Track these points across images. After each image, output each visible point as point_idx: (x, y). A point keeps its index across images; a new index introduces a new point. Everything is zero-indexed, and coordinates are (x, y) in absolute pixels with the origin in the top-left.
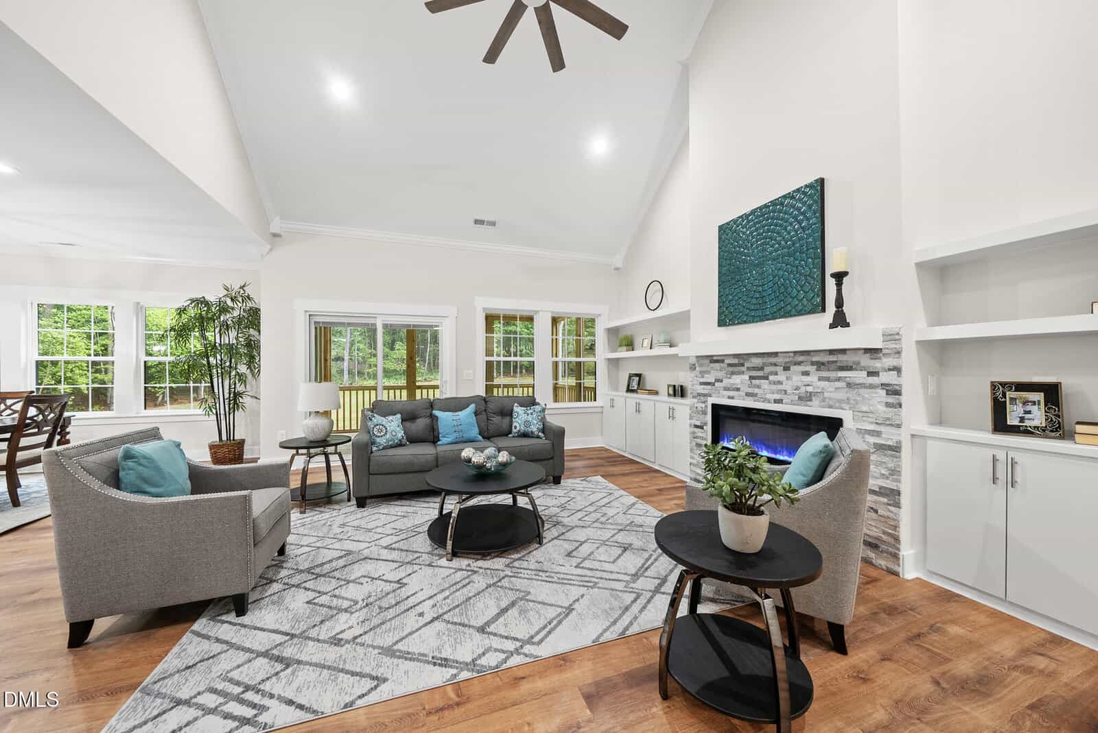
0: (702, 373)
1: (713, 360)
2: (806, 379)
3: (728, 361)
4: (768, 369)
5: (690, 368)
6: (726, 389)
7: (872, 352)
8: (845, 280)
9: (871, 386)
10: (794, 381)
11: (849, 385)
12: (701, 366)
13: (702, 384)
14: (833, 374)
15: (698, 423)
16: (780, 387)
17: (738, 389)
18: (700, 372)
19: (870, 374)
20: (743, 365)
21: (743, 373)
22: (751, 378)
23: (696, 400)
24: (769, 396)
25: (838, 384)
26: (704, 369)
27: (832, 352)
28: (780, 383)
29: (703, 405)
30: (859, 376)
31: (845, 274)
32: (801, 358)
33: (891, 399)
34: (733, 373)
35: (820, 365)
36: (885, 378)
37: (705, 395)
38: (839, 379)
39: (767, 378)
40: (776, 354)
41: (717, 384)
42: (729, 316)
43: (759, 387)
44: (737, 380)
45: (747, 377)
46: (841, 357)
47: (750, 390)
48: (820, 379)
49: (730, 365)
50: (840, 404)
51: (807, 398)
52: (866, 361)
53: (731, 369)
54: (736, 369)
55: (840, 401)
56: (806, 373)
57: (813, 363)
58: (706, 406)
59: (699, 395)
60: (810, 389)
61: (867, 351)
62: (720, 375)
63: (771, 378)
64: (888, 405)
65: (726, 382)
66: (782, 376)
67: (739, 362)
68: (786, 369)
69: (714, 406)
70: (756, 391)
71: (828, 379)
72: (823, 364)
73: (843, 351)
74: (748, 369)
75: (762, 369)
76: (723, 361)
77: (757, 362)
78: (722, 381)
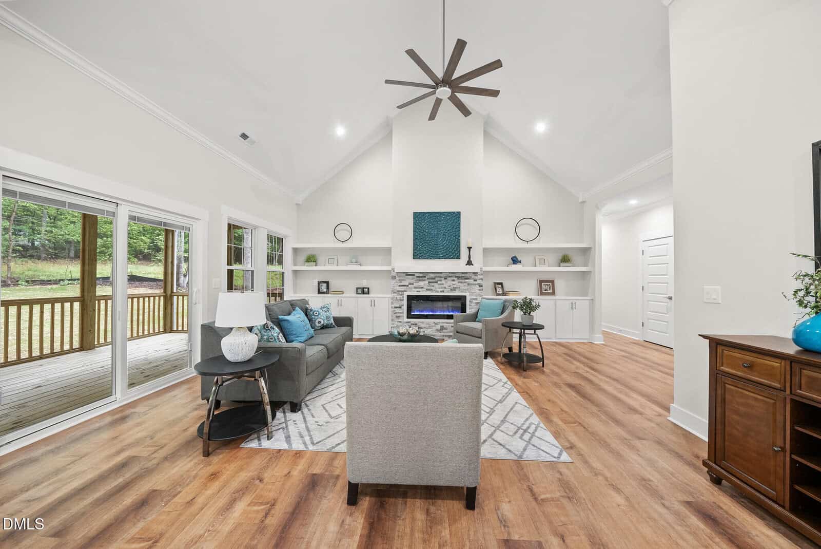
0: (401, 281)
1: (407, 274)
2: (454, 283)
3: (416, 275)
4: (437, 279)
5: (392, 278)
6: (415, 288)
7: (475, 274)
8: (471, 249)
9: (475, 284)
10: (449, 283)
11: (468, 284)
12: (399, 277)
13: (399, 286)
14: (463, 281)
15: (398, 306)
16: (442, 286)
17: (422, 288)
18: (399, 280)
19: (475, 280)
20: (425, 277)
21: (424, 280)
22: (429, 282)
23: (396, 294)
24: (438, 290)
25: (464, 284)
26: (401, 278)
27: (463, 273)
28: (443, 284)
29: (401, 296)
30: (471, 281)
31: (471, 248)
32: (451, 275)
33: (480, 288)
34: (420, 281)
35: (458, 278)
36: (479, 282)
37: (401, 291)
38: (465, 282)
39: (437, 282)
40: (441, 273)
41: (410, 286)
42: (418, 255)
43: (433, 286)
44: (421, 284)
45: (427, 282)
46: (465, 275)
47: (429, 288)
48: (459, 282)
49: (417, 277)
50: (465, 291)
51: (454, 289)
52: (473, 276)
53: (418, 279)
54: (421, 279)
55: (465, 290)
56: (454, 280)
57: (456, 277)
58: (403, 297)
59: (399, 291)
60: (455, 286)
61: (474, 273)
62: (412, 281)
63: (439, 282)
64: (480, 290)
65: (416, 285)
66: (443, 282)
67: (423, 276)
68: (445, 279)
69: (408, 296)
70: (432, 288)
71: (461, 283)
72: (459, 277)
73: (466, 273)
74: (428, 278)
75: (435, 279)
76: (414, 275)
77: (432, 276)
78: (413, 284)
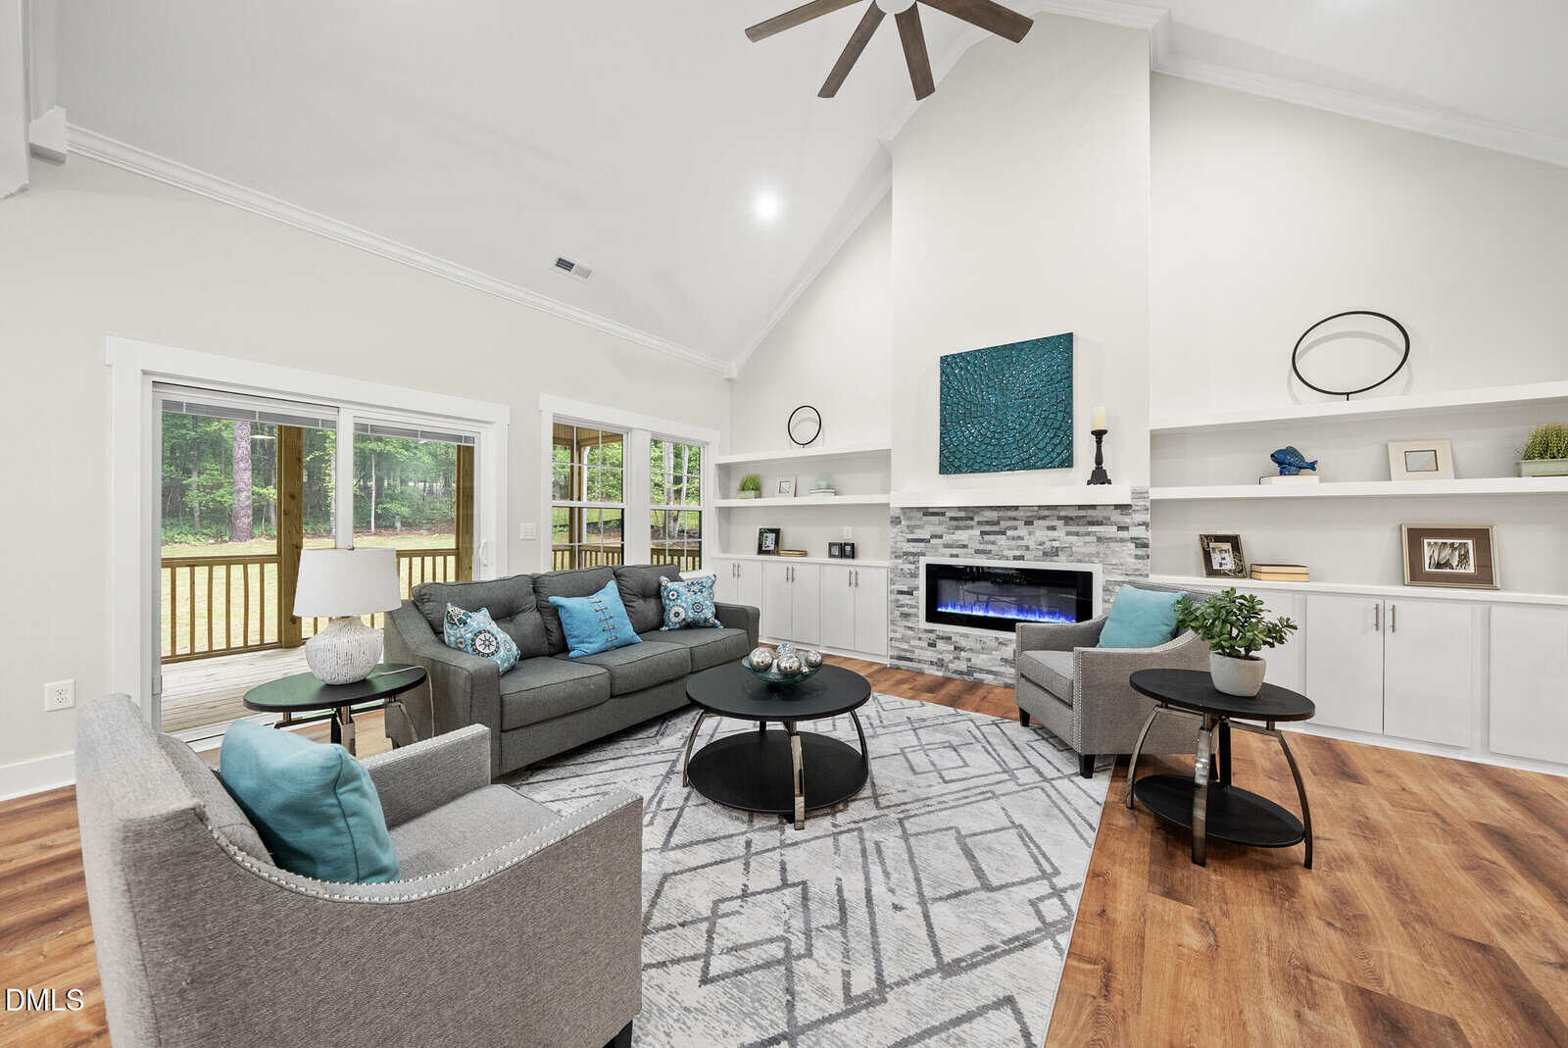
0: (911, 528)
1: (927, 512)
2: (1055, 534)
3: (948, 514)
4: (1004, 524)
5: (892, 522)
6: (946, 546)
7: (1123, 508)
8: (1105, 437)
9: (1122, 540)
10: (1040, 534)
11: (1099, 539)
12: (909, 519)
13: (909, 541)
14: (1082, 529)
15: (905, 588)
16: (1020, 543)
17: (965, 546)
18: (908, 527)
19: (1120, 528)
20: (972, 519)
21: (972, 527)
22: (983, 533)
23: (900, 561)
24: (1006, 553)
25: (1087, 539)
26: (913, 523)
27: (1081, 507)
28: (1020, 538)
29: (913, 567)
30: (1109, 531)
31: (1105, 432)
32: (1046, 513)
33: (1140, 552)
34: (958, 528)
35: (1068, 520)
36: (1135, 532)
37: (914, 554)
38: (1088, 534)
39: (1004, 533)
40: (1016, 508)
41: (933, 541)
42: (952, 462)
43: (993, 543)
44: (962, 536)
45: (976, 532)
46: (1090, 512)
47: (982, 547)
48: (1069, 534)
49: (952, 519)
50: (1089, 558)
51: (1054, 553)
52: (1116, 516)
53: (955, 523)
54: (962, 523)
55: (1090, 555)
56: (1053, 528)
57: (1059, 518)
58: (918, 568)
59: (906, 554)
60: (1056, 544)
61: (1117, 507)
62: (939, 530)
63: (1009, 533)
64: (1137, 557)
65: (947, 538)
66: (1023, 531)
67: (967, 515)
68: (1029, 523)
69: (929, 567)
70: (989, 547)
71: (1077, 534)
72: (1071, 519)
73: (1093, 507)
74: (979, 523)
75: (998, 523)
76: (943, 514)
77: (993, 515)
78: (941, 537)
